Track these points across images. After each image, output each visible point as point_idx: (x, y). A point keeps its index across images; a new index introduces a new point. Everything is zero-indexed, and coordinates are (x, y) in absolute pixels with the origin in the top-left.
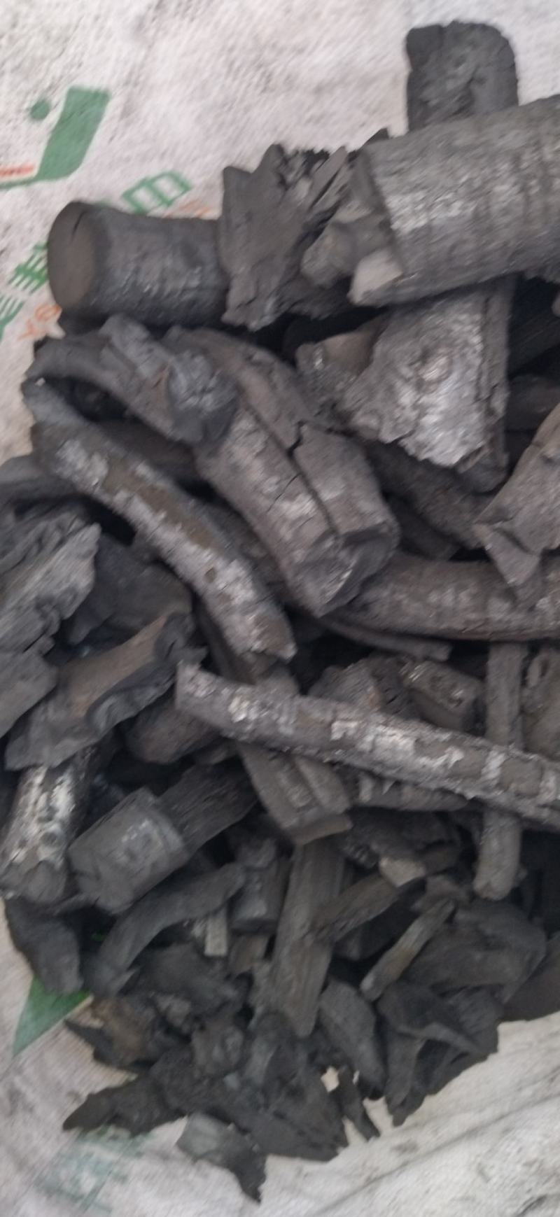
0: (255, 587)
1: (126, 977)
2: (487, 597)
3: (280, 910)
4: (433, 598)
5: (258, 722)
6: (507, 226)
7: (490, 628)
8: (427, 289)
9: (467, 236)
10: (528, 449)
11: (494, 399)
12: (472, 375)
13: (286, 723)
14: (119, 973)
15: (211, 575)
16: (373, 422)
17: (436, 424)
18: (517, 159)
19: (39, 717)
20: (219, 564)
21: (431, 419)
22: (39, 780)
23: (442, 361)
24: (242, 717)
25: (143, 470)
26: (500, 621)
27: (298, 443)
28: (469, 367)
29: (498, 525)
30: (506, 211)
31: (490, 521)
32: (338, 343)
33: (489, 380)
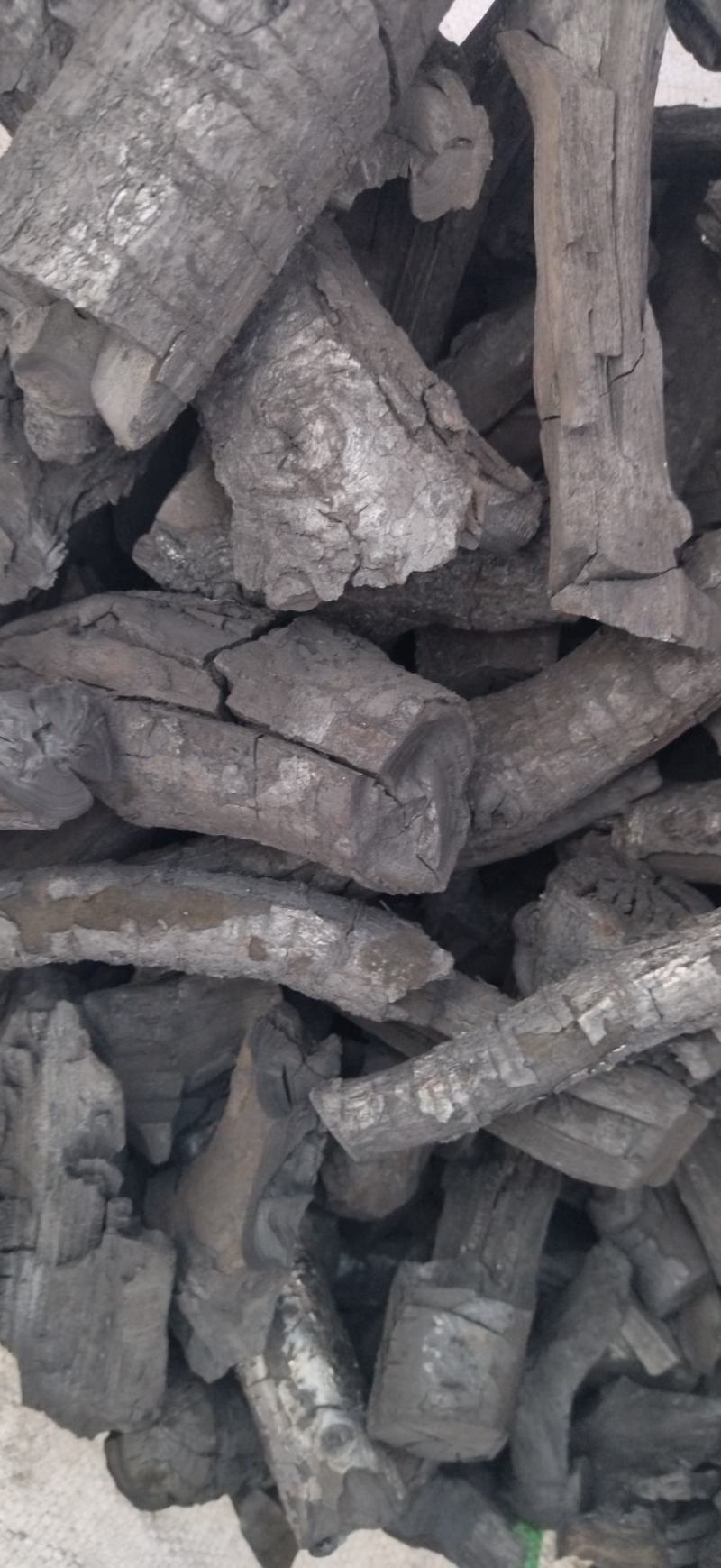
0: (328, 918)
1: (576, 1481)
2: (650, 676)
3: (703, 1254)
4: (578, 732)
5: (475, 1100)
6: (242, 161)
7: (687, 711)
8: (210, 352)
9: (196, 229)
10: (542, 434)
11: (435, 416)
12: (377, 410)
13: (516, 1073)
14: (564, 1486)
15: (257, 949)
16: (298, 587)
17: (383, 519)
18: (173, 57)
19: (190, 1306)
20: (256, 927)
21: (371, 516)
22: (260, 1369)
23: (319, 427)
24: (449, 1109)
25: (59, 887)
26: (694, 690)
27: (225, 689)
28: (361, 403)
29: (585, 574)
30: (222, 145)
31: (569, 580)
32: (176, 507)
33: (407, 393)
